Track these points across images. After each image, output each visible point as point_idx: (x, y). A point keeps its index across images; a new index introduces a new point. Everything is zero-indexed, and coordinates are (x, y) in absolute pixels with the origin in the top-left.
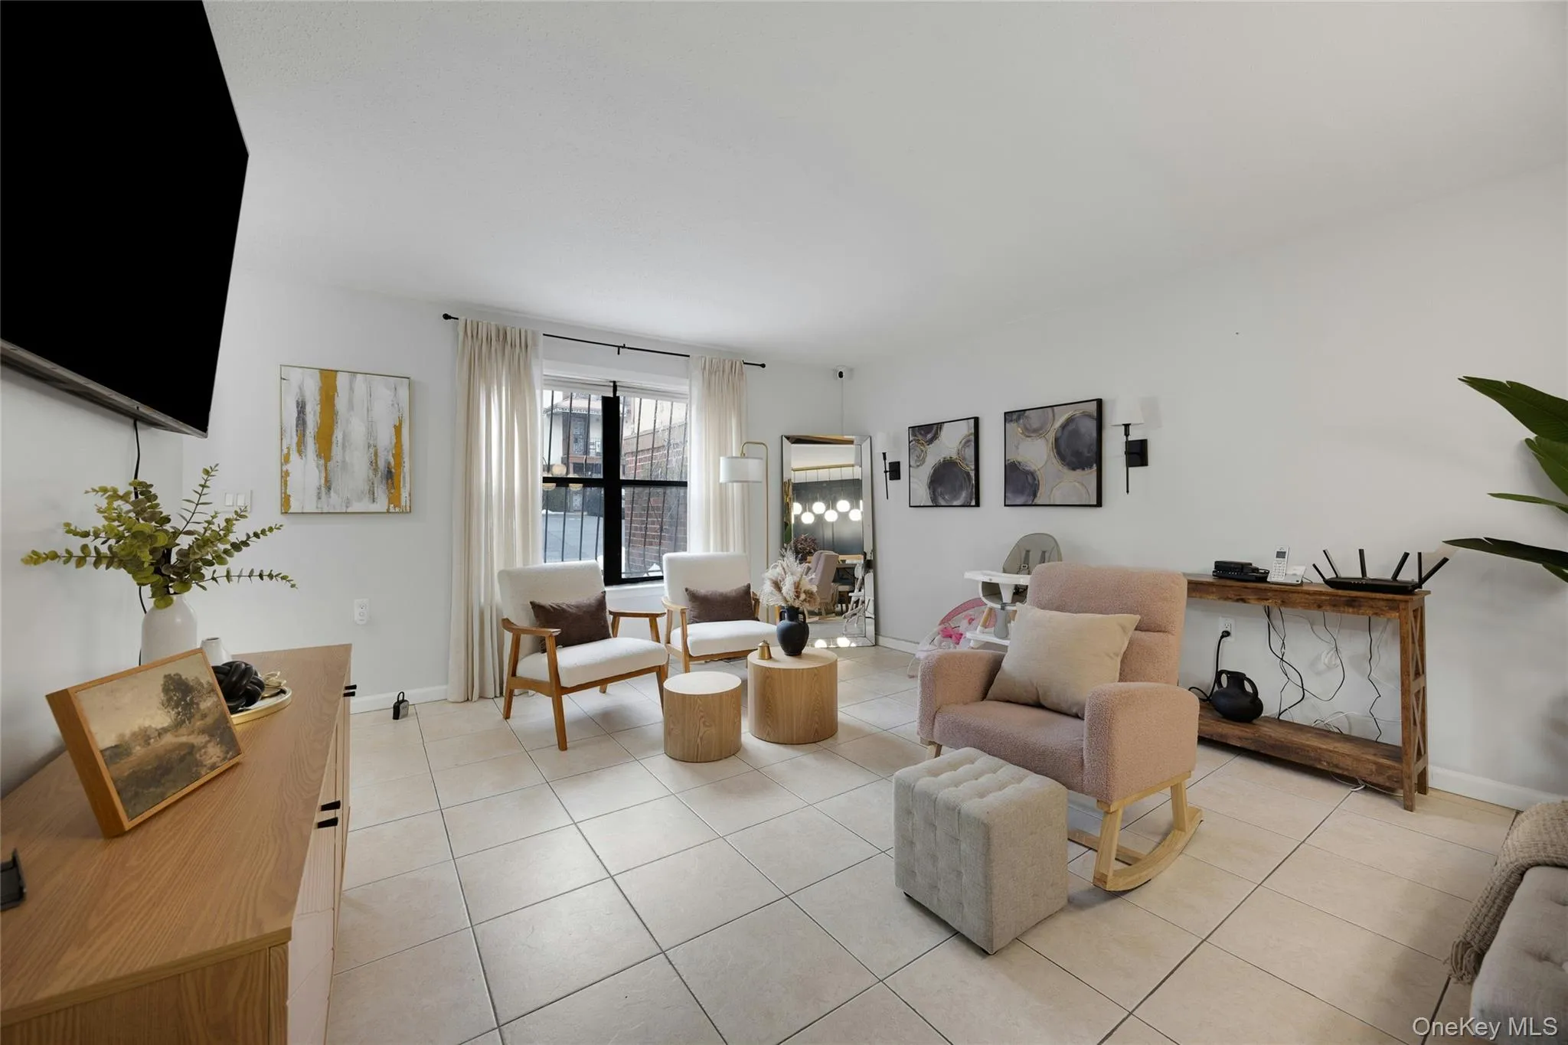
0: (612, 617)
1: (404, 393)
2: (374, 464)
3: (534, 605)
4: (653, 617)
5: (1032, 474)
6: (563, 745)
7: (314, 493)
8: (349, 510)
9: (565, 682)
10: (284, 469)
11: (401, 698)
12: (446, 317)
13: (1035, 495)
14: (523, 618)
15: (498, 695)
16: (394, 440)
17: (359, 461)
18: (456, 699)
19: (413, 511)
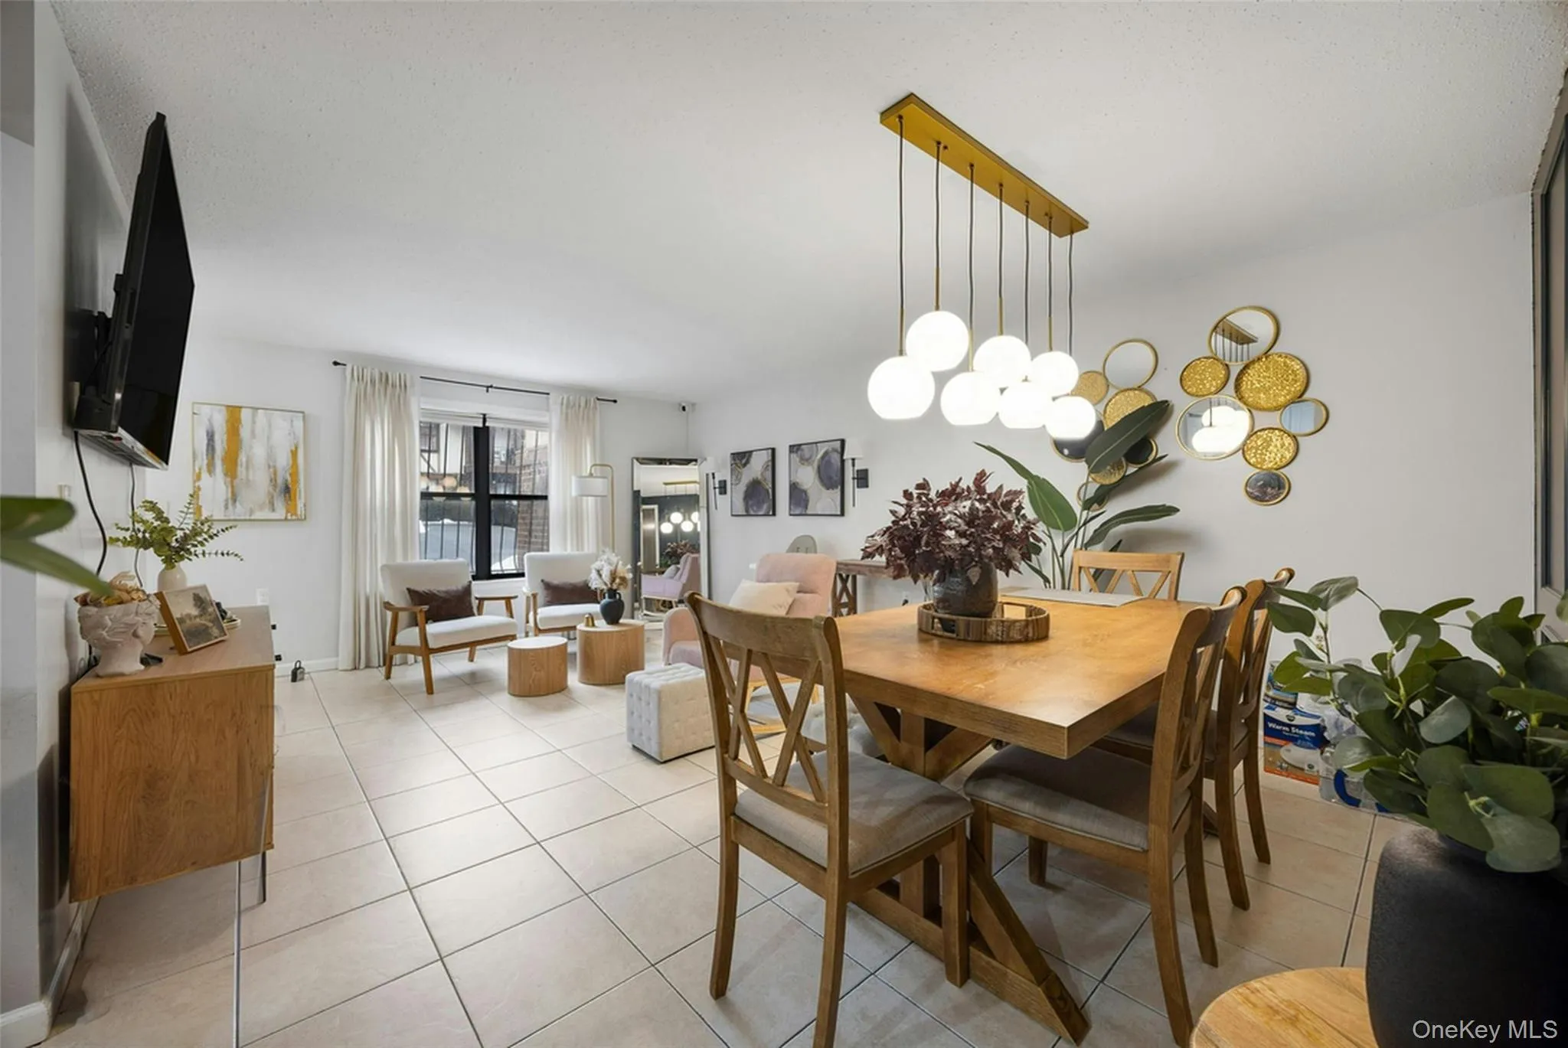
0: (477, 601)
1: (299, 424)
2: (273, 481)
3: (409, 590)
4: (508, 600)
5: (805, 492)
6: (430, 690)
7: (223, 504)
8: (253, 517)
9: (432, 645)
10: (197, 484)
11: (298, 666)
12: (336, 363)
13: (806, 508)
14: (400, 601)
15: (382, 664)
16: (291, 462)
17: (260, 479)
18: (345, 668)
19: (308, 519)
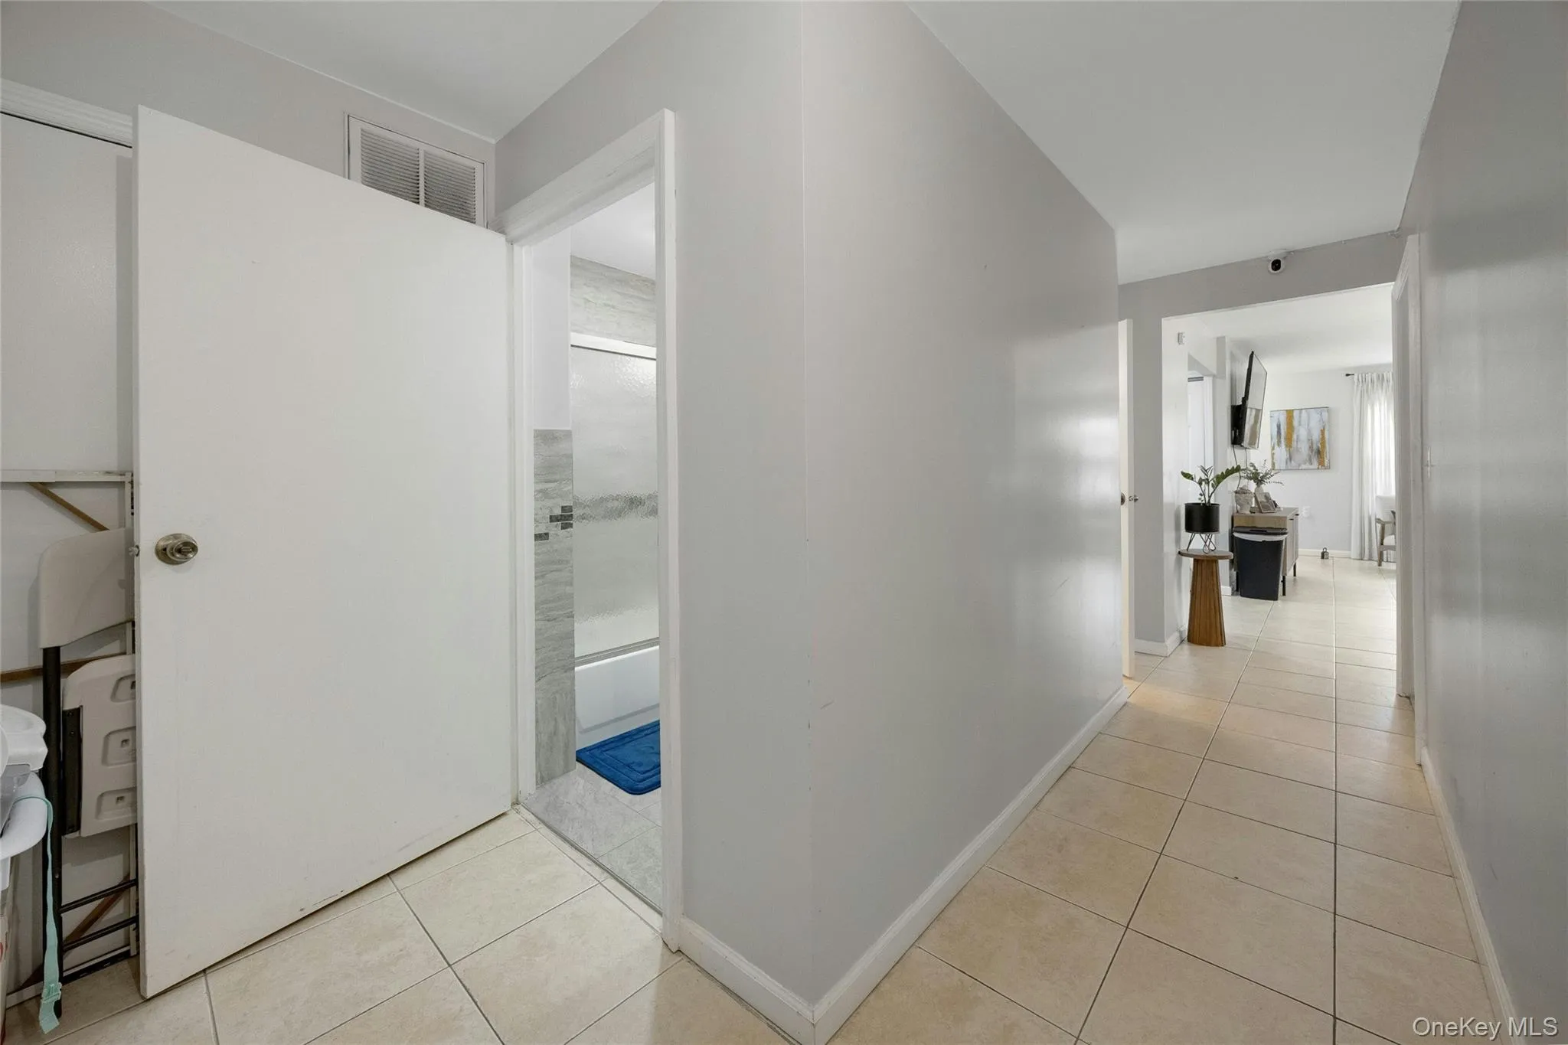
1: (1325, 414)
2: (1311, 448)
7: (1285, 461)
8: (1300, 468)
10: (1273, 453)
11: (1325, 552)
12: (1347, 375)
14: (1385, 517)
16: (1321, 437)
17: (1304, 448)
18: (1355, 557)
19: (1331, 467)
